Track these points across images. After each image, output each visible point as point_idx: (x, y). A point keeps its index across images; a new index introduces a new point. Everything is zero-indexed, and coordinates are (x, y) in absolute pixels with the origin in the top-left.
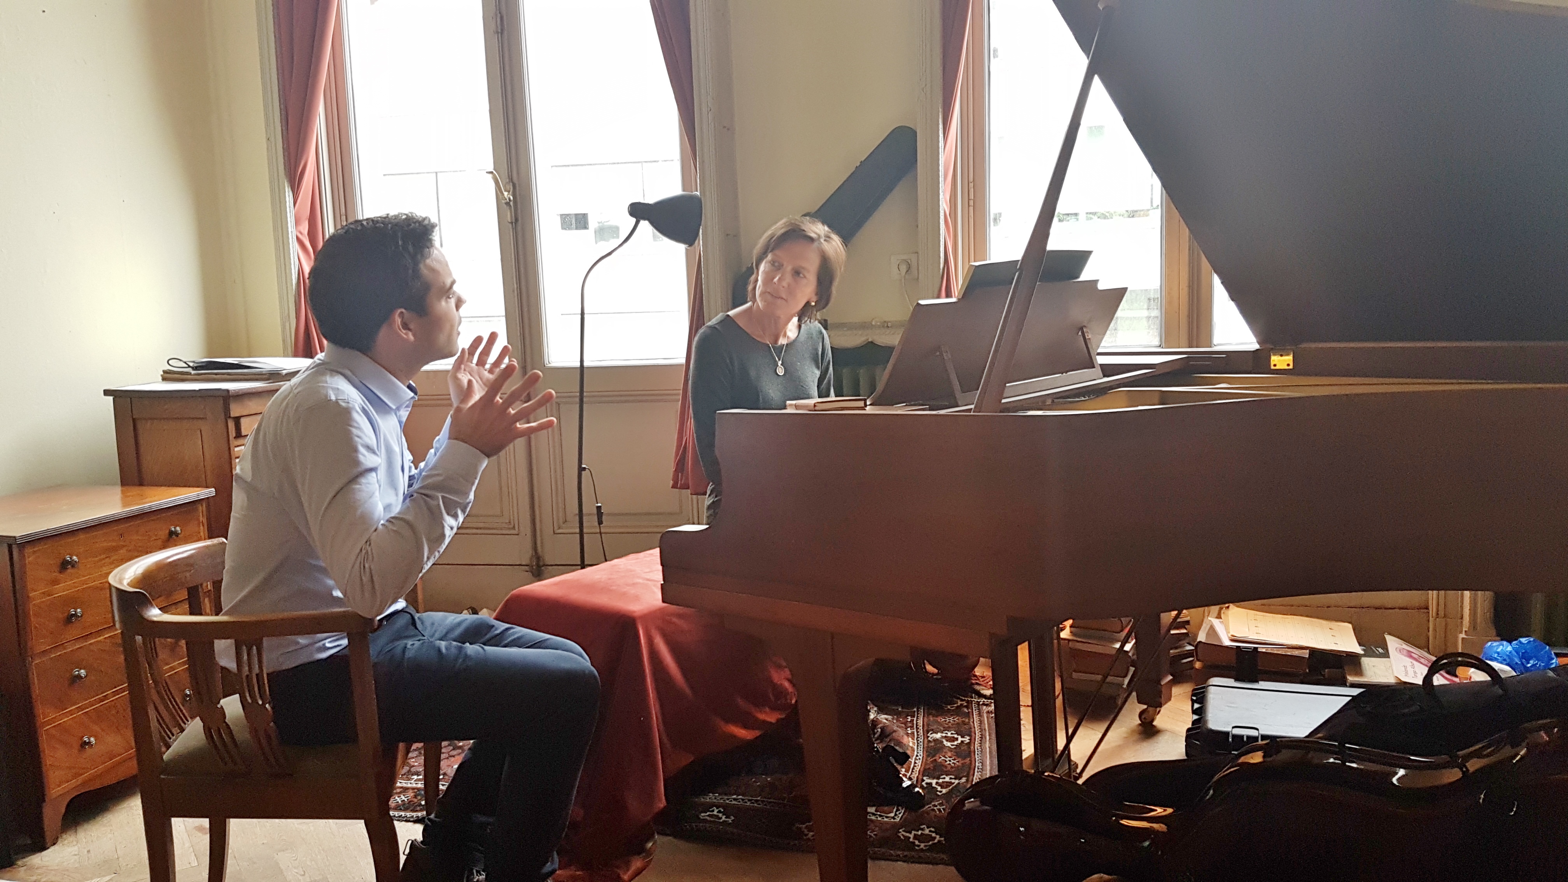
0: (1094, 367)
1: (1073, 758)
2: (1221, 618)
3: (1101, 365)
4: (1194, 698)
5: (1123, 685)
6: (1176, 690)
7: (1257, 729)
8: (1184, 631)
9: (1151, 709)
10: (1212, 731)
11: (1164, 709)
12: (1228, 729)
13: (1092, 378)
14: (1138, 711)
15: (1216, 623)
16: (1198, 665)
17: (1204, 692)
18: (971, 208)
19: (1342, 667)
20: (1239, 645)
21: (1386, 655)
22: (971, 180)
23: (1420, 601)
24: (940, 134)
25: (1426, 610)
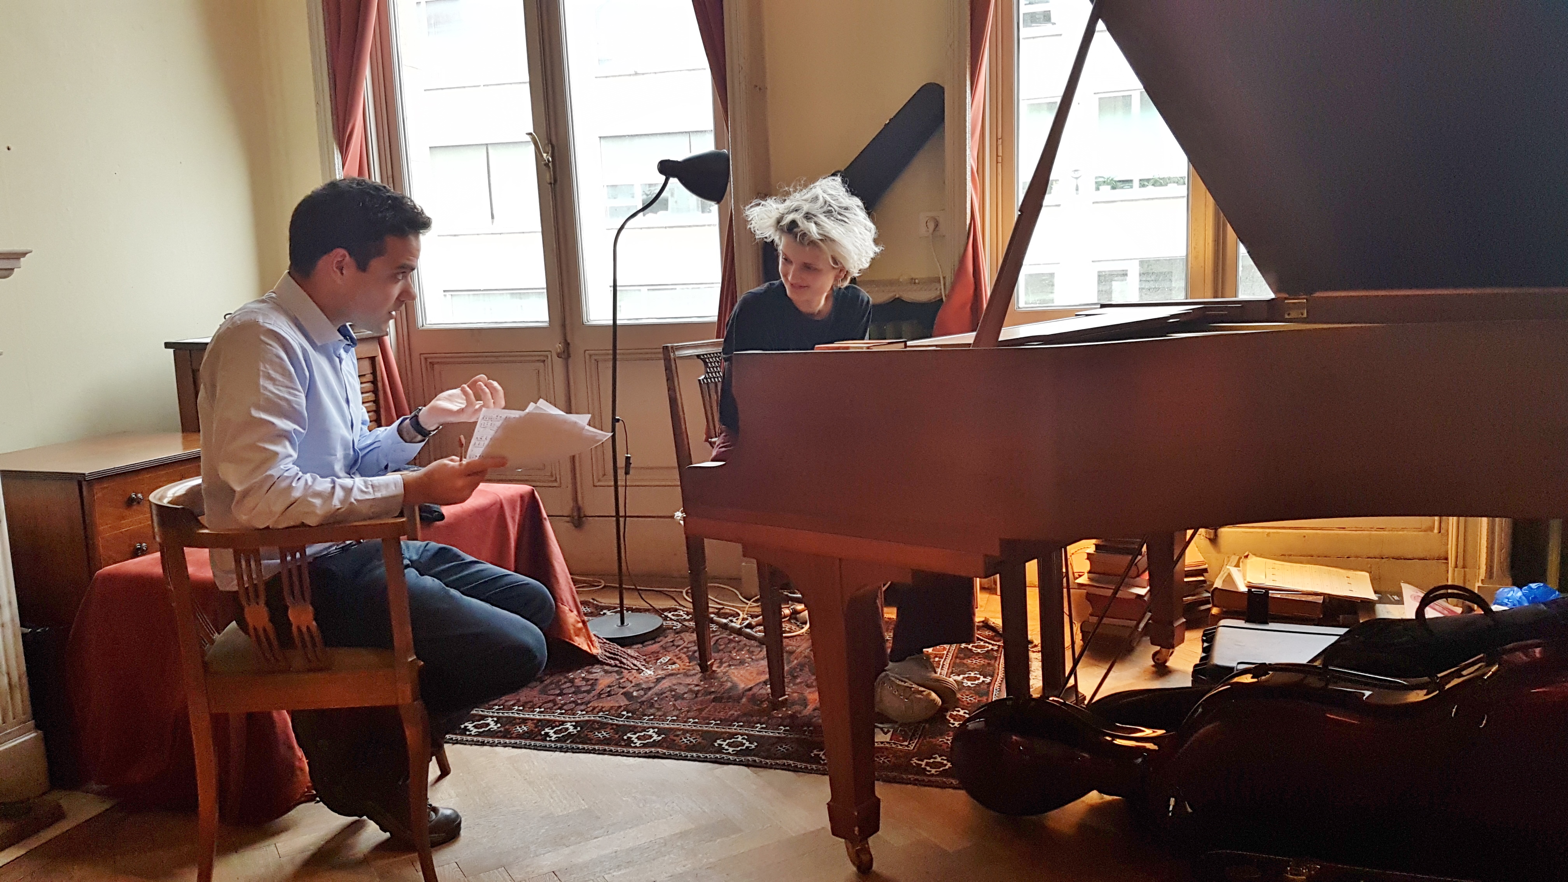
1: (1081, 692)
2: (1239, 567)
5: (1139, 629)
6: (1188, 633)
8: (1201, 578)
9: (1164, 650)
10: (1217, 666)
11: (1177, 649)
12: (1234, 664)
14: (1152, 653)
15: (1234, 570)
16: (1212, 610)
17: (1214, 632)
18: (1000, 165)
19: (1356, 613)
20: (1253, 590)
21: (1401, 602)
22: (1000, 136)
23: (1440, 552)
24: (967, 90)
25: (1445, 561)
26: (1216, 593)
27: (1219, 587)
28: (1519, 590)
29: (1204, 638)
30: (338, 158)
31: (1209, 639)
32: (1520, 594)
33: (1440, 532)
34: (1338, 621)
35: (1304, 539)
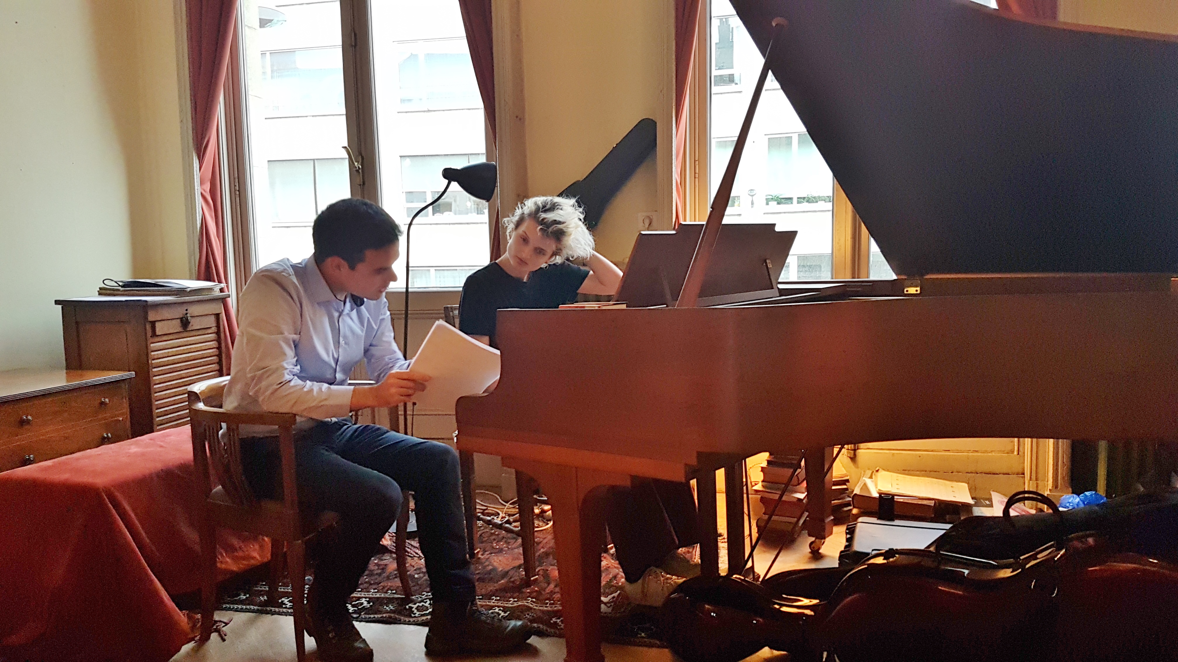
0: (774, 290)
1: (757, 572)
2: (872, 478)
3: (779, 289)
5: (799, 524)
8: (845, 487)
9: (817, 540)
10: (857, 552)
11: (827, 541)
12: (869, 551)
13: (771, 295)
14: (809, 542)
15: (868, 481)
16: (853, 511)
18: (697, 179)
19: (959, 514)
20: (882, 495)
21: (991, 506)
22: (697, 159)
23: (1018, 469)
24: (673, 124)
25: (1023, 476)
26: (856, 497)
27: (858, 493)
28: (1077, 496)
29: (847, 531)
30: (196, 163)
31: (851, 532)
32: (1078, 500)
33: (1018, 454)
34: (945, 520)
35: (919, 458)
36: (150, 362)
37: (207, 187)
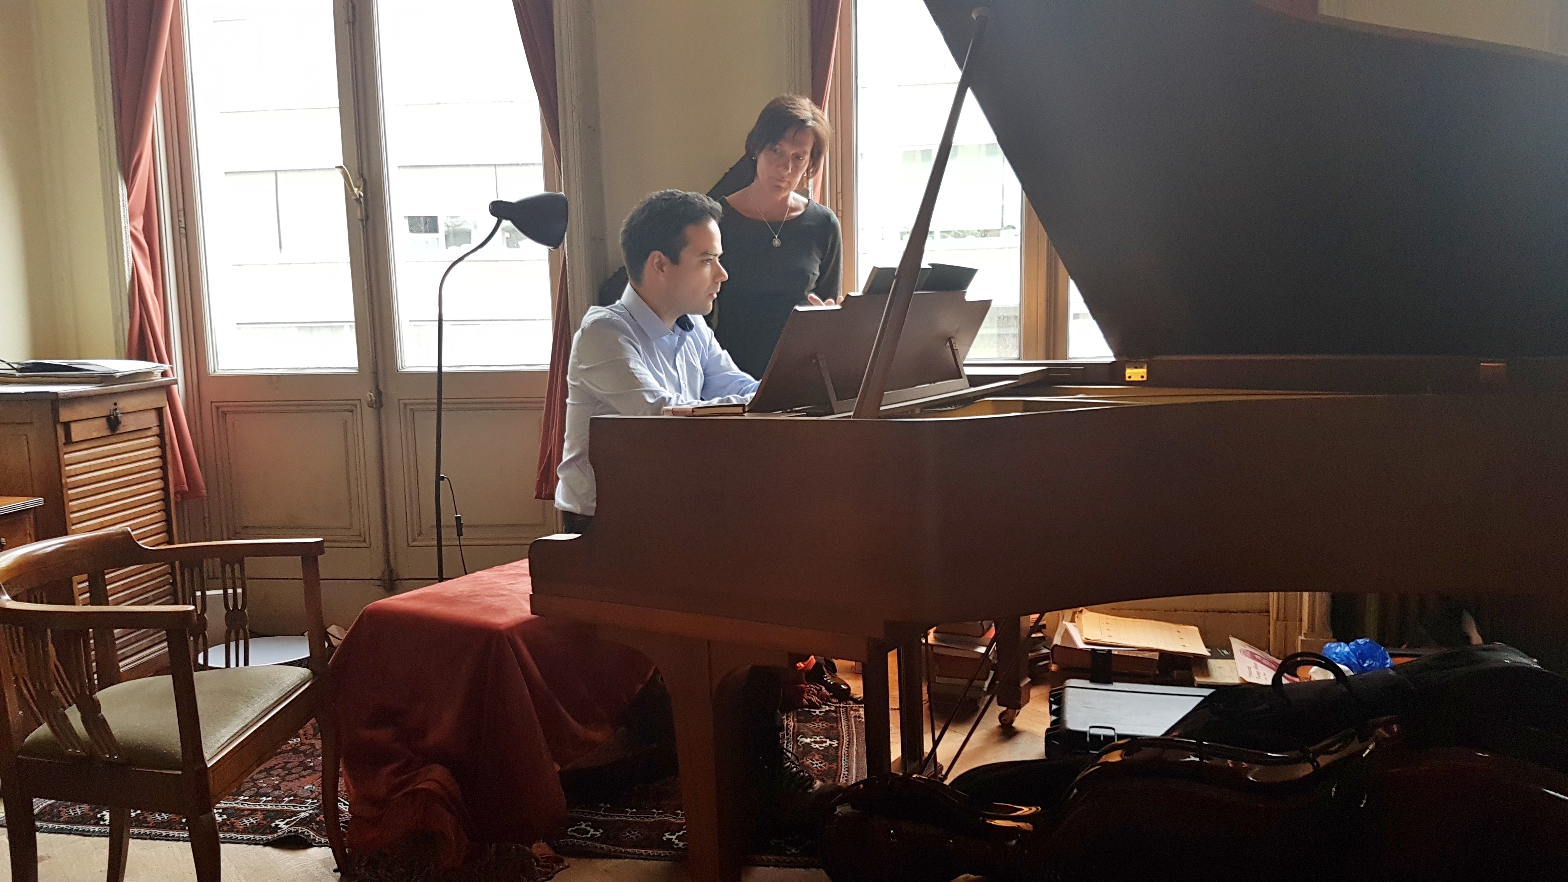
0: (961, 377)
1: (938, 760)
2: (1074, 622)
3: (968, 376)
4: (1052, 699)
5: (984, 687)
6: (1034, 692)
7: (1113, 729)
8: (1040, 635)
9: (1010, 711)
10: (1070, 731)
11: (1023, 712)
12: (1085, 729)
13: (958, 388)
14: (998, 713)
15: (1070, 626)
16: (1053, 667)
17: (1061, 693)
19: (1190, 669)
20: (1093, 647)
21: (1229, 657)
22: (839, 190)
23: (1261, 605)
26: (1055, 649)
27: (1059, 644)
28: (1345, 645)
30: (122, 189)
31: (1057, 700)
32: (1347, 649)
36: (63, 481)
37: (139, 223)
